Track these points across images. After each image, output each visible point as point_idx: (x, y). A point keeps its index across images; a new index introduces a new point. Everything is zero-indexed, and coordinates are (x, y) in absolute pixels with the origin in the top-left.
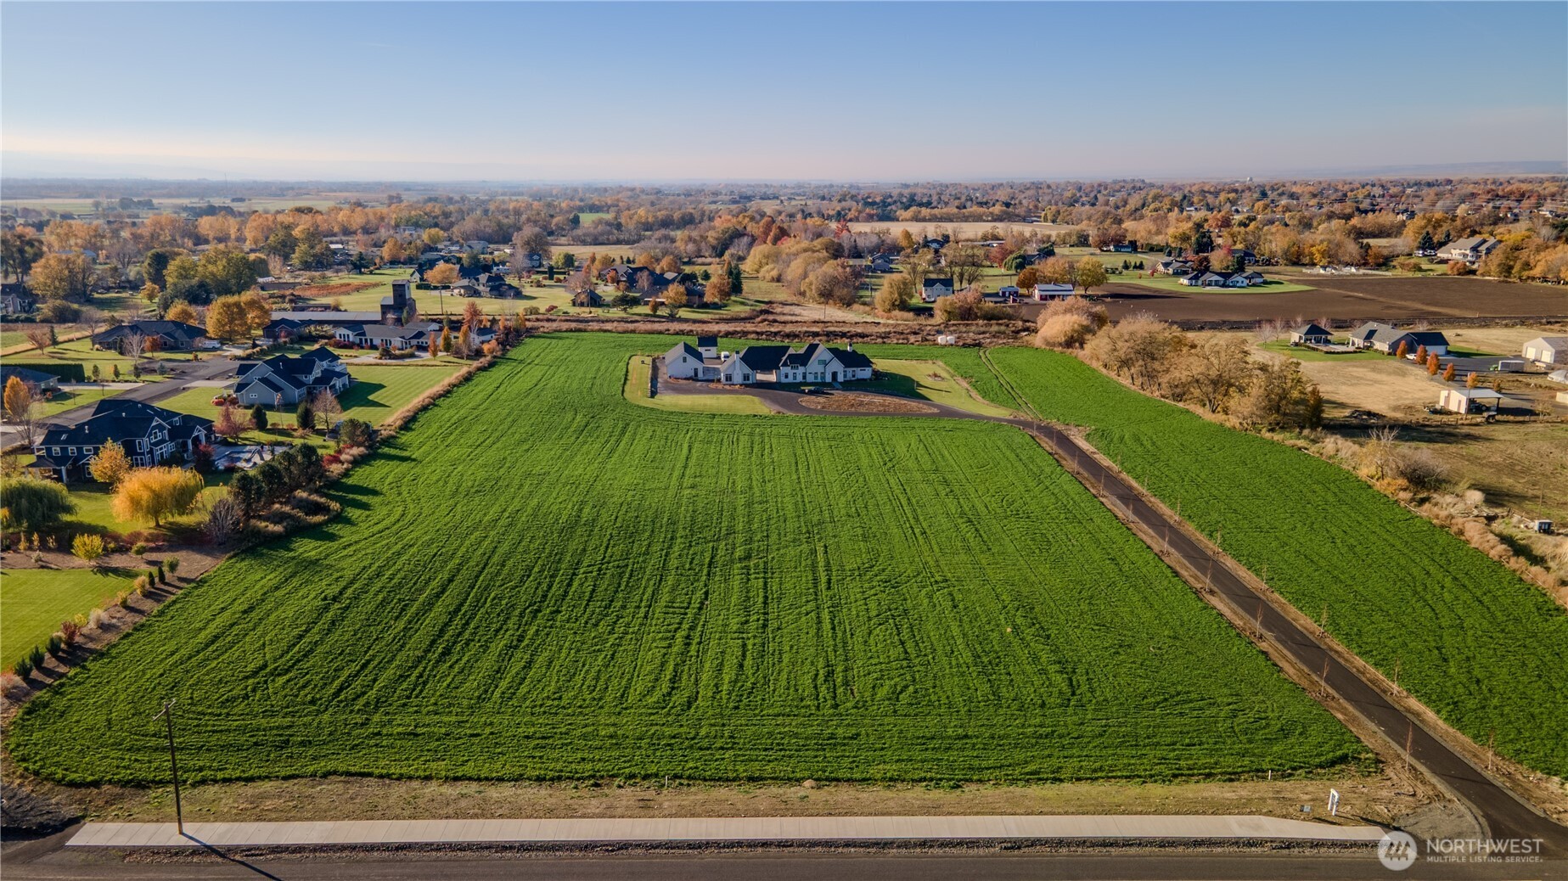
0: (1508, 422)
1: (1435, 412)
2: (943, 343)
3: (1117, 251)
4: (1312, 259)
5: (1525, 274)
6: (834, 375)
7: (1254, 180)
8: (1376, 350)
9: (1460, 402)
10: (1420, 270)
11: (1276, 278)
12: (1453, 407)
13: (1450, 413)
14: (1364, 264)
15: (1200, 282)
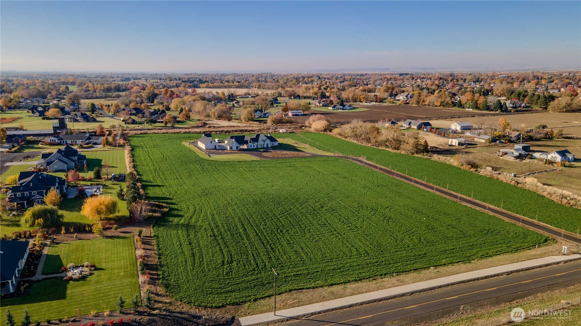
0: (471, 147)
1: (450, 146)
2: (282, 132)
3: (294, 98)
4: (360, 100)
5: (423, 104)
6: (267, 144)
7: (308, 73)
8: (413, 128)
9: (456, 142)
10: (394, 103)
11: (357, 106)
12: (454, 144)
13: (454, 146)
14: (376, 101)
15: (336, 108)
